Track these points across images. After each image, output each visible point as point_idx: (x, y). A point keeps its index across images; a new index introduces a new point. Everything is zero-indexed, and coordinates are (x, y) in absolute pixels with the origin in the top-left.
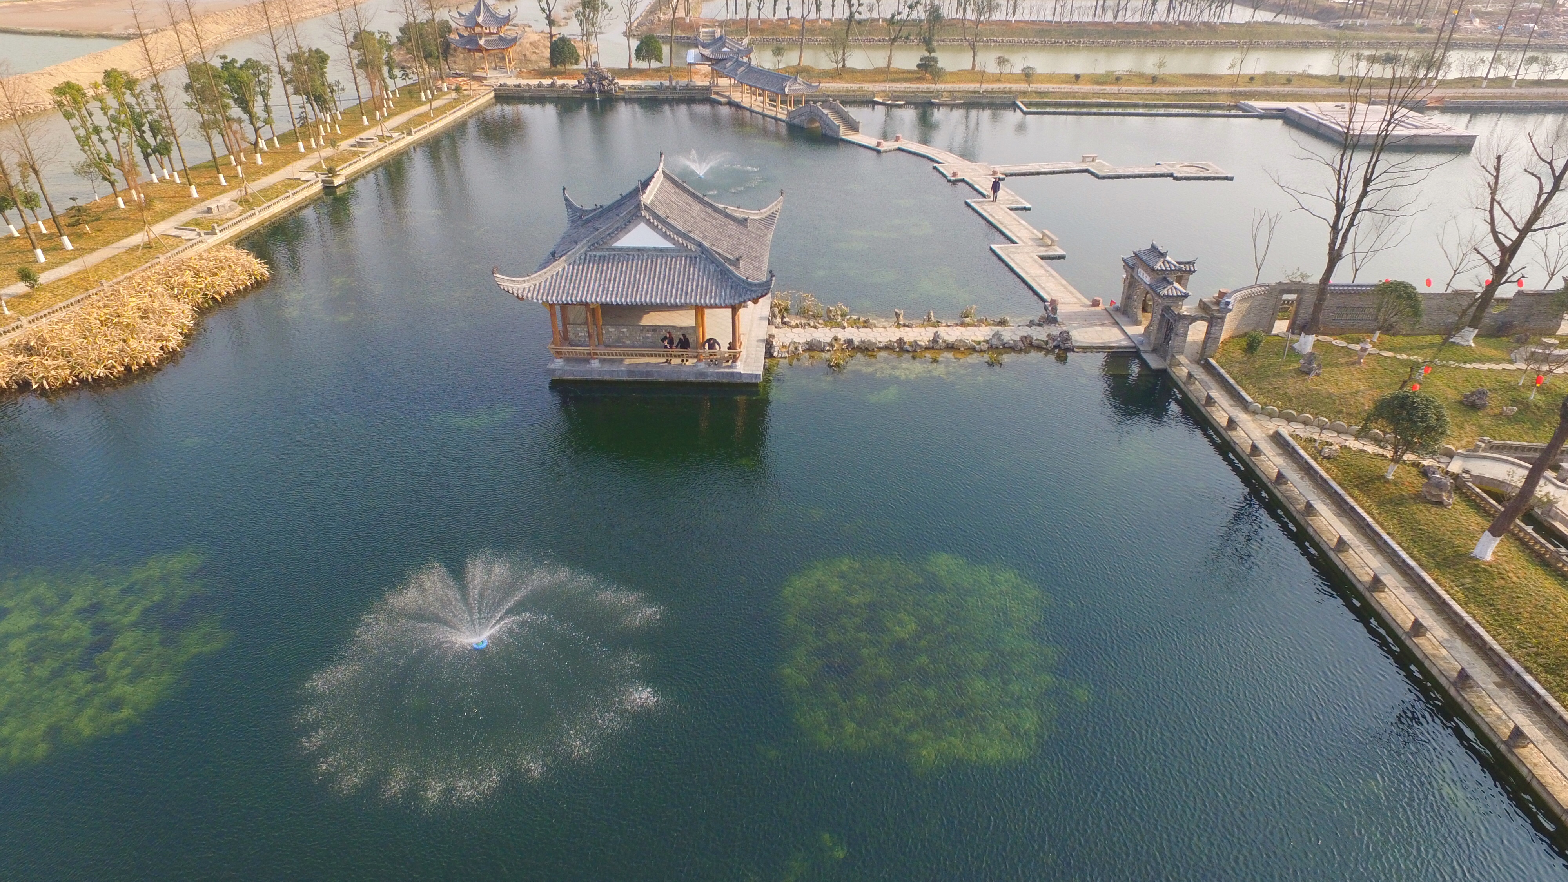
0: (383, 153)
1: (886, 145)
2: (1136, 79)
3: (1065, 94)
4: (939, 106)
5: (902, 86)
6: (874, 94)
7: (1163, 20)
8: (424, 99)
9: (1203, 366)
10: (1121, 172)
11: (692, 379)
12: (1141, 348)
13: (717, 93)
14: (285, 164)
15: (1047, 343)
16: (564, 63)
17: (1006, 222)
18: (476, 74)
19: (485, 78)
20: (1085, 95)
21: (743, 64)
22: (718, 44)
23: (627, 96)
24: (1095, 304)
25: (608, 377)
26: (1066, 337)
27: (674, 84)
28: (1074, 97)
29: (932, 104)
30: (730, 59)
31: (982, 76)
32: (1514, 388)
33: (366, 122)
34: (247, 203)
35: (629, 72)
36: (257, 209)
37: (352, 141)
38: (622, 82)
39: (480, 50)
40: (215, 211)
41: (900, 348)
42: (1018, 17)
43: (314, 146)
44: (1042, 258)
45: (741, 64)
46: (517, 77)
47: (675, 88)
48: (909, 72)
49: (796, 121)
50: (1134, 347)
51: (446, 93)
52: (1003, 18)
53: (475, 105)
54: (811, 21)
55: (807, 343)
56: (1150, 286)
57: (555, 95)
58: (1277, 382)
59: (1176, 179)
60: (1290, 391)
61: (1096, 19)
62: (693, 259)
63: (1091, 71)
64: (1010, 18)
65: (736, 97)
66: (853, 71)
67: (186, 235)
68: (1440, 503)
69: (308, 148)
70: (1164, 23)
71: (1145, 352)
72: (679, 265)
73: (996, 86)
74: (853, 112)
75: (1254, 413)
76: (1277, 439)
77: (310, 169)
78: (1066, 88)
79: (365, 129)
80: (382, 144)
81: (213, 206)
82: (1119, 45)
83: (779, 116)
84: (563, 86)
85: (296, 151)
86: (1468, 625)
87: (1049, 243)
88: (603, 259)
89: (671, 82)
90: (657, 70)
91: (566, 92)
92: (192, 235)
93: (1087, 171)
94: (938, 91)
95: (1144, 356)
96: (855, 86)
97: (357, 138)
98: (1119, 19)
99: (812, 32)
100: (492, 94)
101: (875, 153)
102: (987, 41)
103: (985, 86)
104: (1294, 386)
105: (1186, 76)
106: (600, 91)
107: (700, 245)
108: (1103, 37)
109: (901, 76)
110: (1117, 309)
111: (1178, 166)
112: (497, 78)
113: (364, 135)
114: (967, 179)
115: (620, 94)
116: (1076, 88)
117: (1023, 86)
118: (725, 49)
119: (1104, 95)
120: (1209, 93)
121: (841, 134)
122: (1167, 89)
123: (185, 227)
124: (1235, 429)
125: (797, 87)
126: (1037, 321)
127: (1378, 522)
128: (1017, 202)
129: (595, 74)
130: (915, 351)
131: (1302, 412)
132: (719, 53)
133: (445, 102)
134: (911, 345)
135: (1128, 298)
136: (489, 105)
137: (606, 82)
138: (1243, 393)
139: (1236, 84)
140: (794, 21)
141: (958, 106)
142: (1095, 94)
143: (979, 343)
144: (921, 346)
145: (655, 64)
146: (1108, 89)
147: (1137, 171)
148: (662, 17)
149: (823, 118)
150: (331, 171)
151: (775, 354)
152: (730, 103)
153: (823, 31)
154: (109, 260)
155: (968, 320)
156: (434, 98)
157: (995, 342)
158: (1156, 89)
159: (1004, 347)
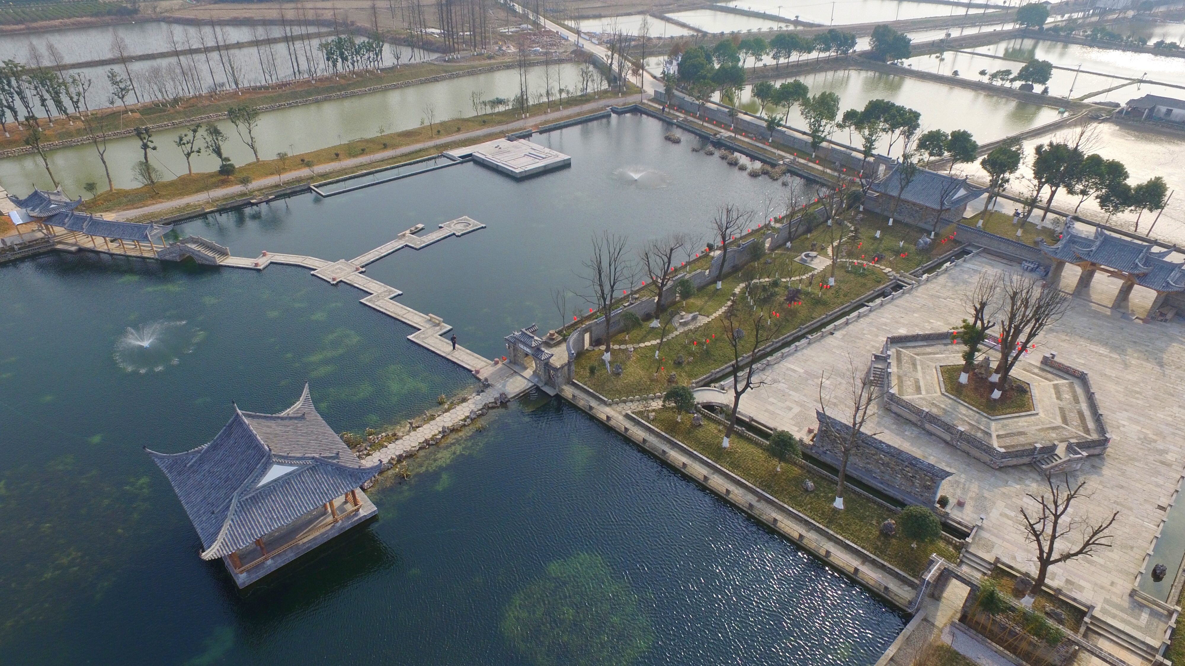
1: (259, 261)
2: (374, 146)
3: (339, 172)
4: (257, 204)
5: (219, 193)
6: (202, 207)
9: (575, 387)
10: (427, 241)
11: (336, 535)
13: (61, 243)
15: (496, 403)
17: (399, 313)
20: (352, 170)
24: (494, 360)
25: (282, 565)
26: (503, 395)
30: (64, 214)
41: (429, 445)
44: (443, 336)
45: (82, 218)
49: (167, 258)
50: (535, 385)
58: (610, 384)
59: (458, 236)
60: (618, 388)
62: (313, 469)
66: (164, 185)
68: (700, 425)
71: (542, 386)
73: (288, 176)
75: (610, 405)
76: (630, 419)
78: (336, 166)
83: (146, 256)
88: (254, 499)
93: (407, 246)
94: (249, 192)
95: (543, 389)
96: (181, 203)
103: (279, 178)
104: (618, 384)
105: (399, 135)
107: (313, 458)
108: (311, 95)
109: (208, 181)
110: (510, 362)
111: (452, 225)
114: (343, 280)
116: (342, 165)
117: (306, 172)
118: (53, 206)
119: (363, 166)
120: (423, 150)
121: (217, 262)
122: (397, 152)
124: (611, 420)
125: (155, 231)
126: (479, 389)
127: (689, 447)
128: (390, 290)
130: (439, 443)
132: (49, 210)
134: (433, 441)
138: (601, 396)
141: (273, 200)
142: (358, 167)
143: (464, 420)
144: (438, 438)
146: (363, 160)
147: (435, 237)
149: (195, 254)
152: (82, 250)
155: (445, 405)
157: (472, 416)
158: (391, 152)
159: (478, 416)
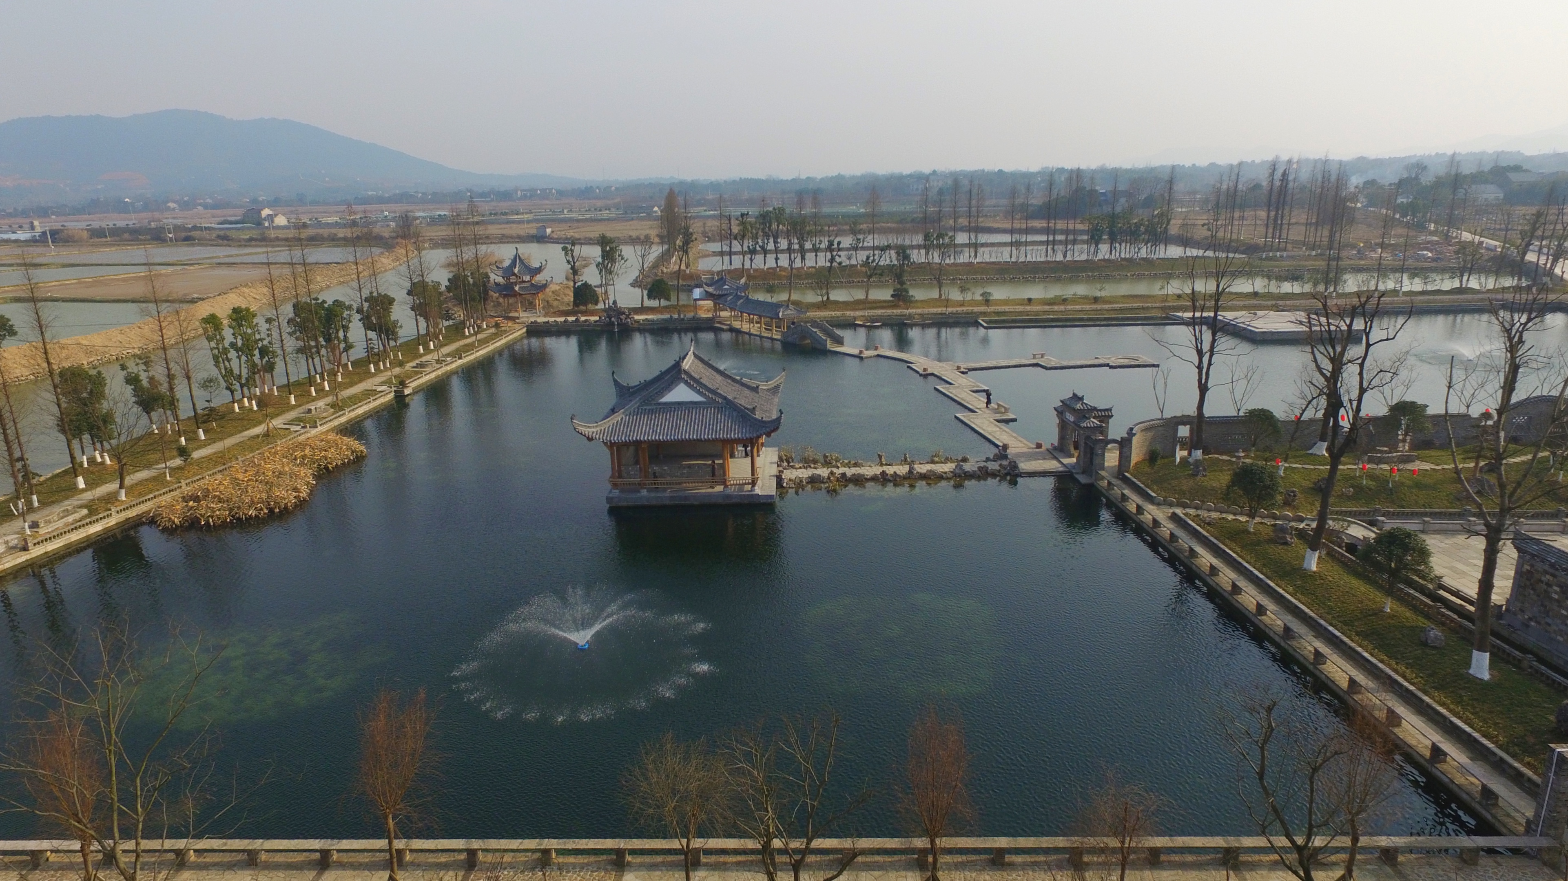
0: (439, 372)
1: (867, 353)
2: (1080, 300)
3: (1021, 313)
4: (911, 326)
5: (879, 312)
6: (855, 318)
7: (1106, 257)
8: (467, 334)
9: (1121, 479)
10: (1065, 363)
11: (720, 501)
12: (1074, 471)
13: (719, 323)
14: (361, 381)
15: (999, 471)
16: (585, 304)
17: (968, 399)
18: (511, 315)
19: (518, 318)
20: (1037, 313)
21: (741, 297)
22: (721, 283)
23: (641, 327)
24: (1039, 446)
25: (654, 502)
26: (1014, 466)
27: (682, 316)
28: (1028, 315)
29: (905, 324)
30: (730, 294)
31: (947, 302)
32: (1354, 478)
33: (422, 351)
34: (338, 407)
35: (642, 310)
36: (347, 410)
37: (414, 364)
38: (637, 317)
39: (515, 294)
40: (313, 412)
41: (883, 479)
42: (978, 260)
43: (382, 368)
44: (998, 421)
45: (740, 297)
46: (545, 316)
47: (683, 319)
48: (885, 301)
49: (790, 339)
50: (1069, 472)
51: (485, 330)
52: (966, 261)
53: (511, 337)
54: (798, 269)
55: (809, 477)
56: (1074, 422)
57: (579, 329)
58: (1174, 483)
59: (1112, 367)
60: (1184, 488)
61: (1049, 259)
62: (720, 409)
63: (1042, 296)
64: (972, 260)
65: (737, 324)
66: (836, 302)
67: (294, 428)
68: (1286, 543)
69: (377, 369)
70: (1109, 260)
71: (1077, 473)
72: (709, 413)
73: (960, 309)
74: (839, 332)
75: (1158, 504)
76: (1174, 518)
77: (382, 384)
78: (1020, 308)
79: (421, 356)
80: (439, 366)
81: (313, 408)
82: (1070, 278)
83: (775, 337)
84: (586, 321)
85: (369, 372)
86: (1297, 607)
87: (1003, 410)
88: (651, 412)
89: (679, 315)
90: (666, 307)
91: (588, 326)
92: (298, 428)
93: (1037, 365)
94: (910, 314)
95: (1077, 476)
96: (839, 313)
97: (417, 361)
98: (1069, 258)
99: (799, 277)
100: (525, 330)
101: (858, 360)
102: (954, 279)
103: (950, 310)
104: (1187, 484)
105: (1124, 296)
106: (618, 324)
107: (725, 398)
108: (1055, 273)
109: (878, 305)
110: (1055, 448)
111: (1113, 359)
112: (528, 317)
113: (424, 359)
114: (936, 373)
115: (636, 325)
116: (1028, 308)
117: (983, 309)
118: (726, 287)
119: (1053, 312)
120: (1143, 308)
121: (828, 346)
122: (1106, 306)
123: (292, 422)
124: (1143, 514)
125: (789, 312)
126: (992, 458)
127: (1240, 557)
128: (977, 386)
129: (614, 311)
130: (895, 480)
131: (1194, 500)
132: (722, 290)
133: (485, 336)
134: (891, 475)
135: (1062, 438)
136: (521, 338)
137: (623, 317)
138: (1150, 492)
139: (1166, 301)
140: (783, 269)
141: (929, 326)
142: (1045, 312)
143: (945, 473)
144: (899, 476)
145: (664, 303)
146: (1056, 308)
147: (1079, 363)
148: (665, 270)
149: (812, 336)
150: (403, 384)
151: (785, 485)
152: (732, 330)
153: (808, 276)
154: (237, 444)
155: (936, 459)
156: (476, 334)
157: (957, 471)
158: (1099, 307)
159: (966, 476)
